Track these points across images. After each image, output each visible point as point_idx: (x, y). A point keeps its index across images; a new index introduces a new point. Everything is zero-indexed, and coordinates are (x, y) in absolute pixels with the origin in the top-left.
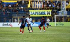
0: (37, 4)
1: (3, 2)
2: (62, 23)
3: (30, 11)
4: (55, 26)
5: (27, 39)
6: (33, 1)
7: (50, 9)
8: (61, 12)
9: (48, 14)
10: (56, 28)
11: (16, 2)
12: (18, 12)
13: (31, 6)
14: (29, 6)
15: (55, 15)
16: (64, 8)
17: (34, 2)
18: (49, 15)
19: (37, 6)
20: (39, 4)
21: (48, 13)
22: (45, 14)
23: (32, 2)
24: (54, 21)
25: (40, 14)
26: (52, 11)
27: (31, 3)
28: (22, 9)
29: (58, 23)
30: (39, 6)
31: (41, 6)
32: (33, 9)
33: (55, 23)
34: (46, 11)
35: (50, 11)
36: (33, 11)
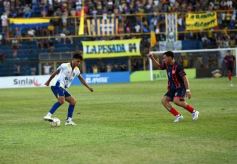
0: (103, 25)
1: (13, 25)
3: (85, 44)
4: (152, 79)
5: (78, 117)
6: (91, 19)
7: (137, 37)
8: (165, 43)
9: (131, 51)
10: (154, 86)
11: (47, 21)
13: (86, 30)
14: (81, 32)
16: (171, 34)
17: (93, 21)
18: (133, 53)
19: (103, 30)
20: (108, 25)
21: (132, 48)
22: (123, 50)
23: (88, 21)
24: (148, 69)
25: (112, 50)
26: (141, 42)
27: (85, 23)
28: (62, 39)
29: (158, 72)
30: (108, 30)
31: (112, 30)
32: (92, 39)
33: (151, 72)
34: (126, 43)
35: (137, 42)
36: (91, 44)
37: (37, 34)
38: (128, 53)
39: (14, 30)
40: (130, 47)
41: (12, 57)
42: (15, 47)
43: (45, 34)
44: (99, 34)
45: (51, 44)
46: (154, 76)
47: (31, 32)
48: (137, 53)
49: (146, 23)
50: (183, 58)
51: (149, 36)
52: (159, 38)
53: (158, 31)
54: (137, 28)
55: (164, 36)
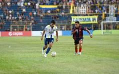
0: (81, 9)
2: (110, 31)
3: (73, 17)
5: (69, 49)
6: (76, 6)
7: (96, 15)
8: (109, 18)
9: (93, 21)
10: (103, 37)
11: (56, 7)
12: (58, 19)
13: (73, 11)
14: (71, 12)
15: (102, 22)
16: (112, 14)
17: (77, 7)
18: (94, 22)
19: (81, 12)
20: (83, 9)
21: (94, 20)
22: (90, 20)
23: (75, 7)
24: (100, 29)
25: (85, 20)
26: (98, 17)
27: (73, 8)
28: (63, 15)
29: (105, 31)
30: (83, 12)
31: (85, 12)
32: (76, 15)
33: (102, 31)
34: (91, 17)
35: (96, 17)
36: (75, 17)
37: (52, 12)
38: (92, 22)
39: (41, 10)
40: (93, 19)
41: (40, 22)
42: (42, 18)
43: (55, 13)
44: (79, 13)
45: (58, 17)
46: (103, 33)
47: (49, 12)
48: (96, 22)
49: (100, 9)
50: (117, 25)
51: (102, 15)
52: (106, 15)
53: (106, 12)
54: (96, 11)
55: (108, 15)
